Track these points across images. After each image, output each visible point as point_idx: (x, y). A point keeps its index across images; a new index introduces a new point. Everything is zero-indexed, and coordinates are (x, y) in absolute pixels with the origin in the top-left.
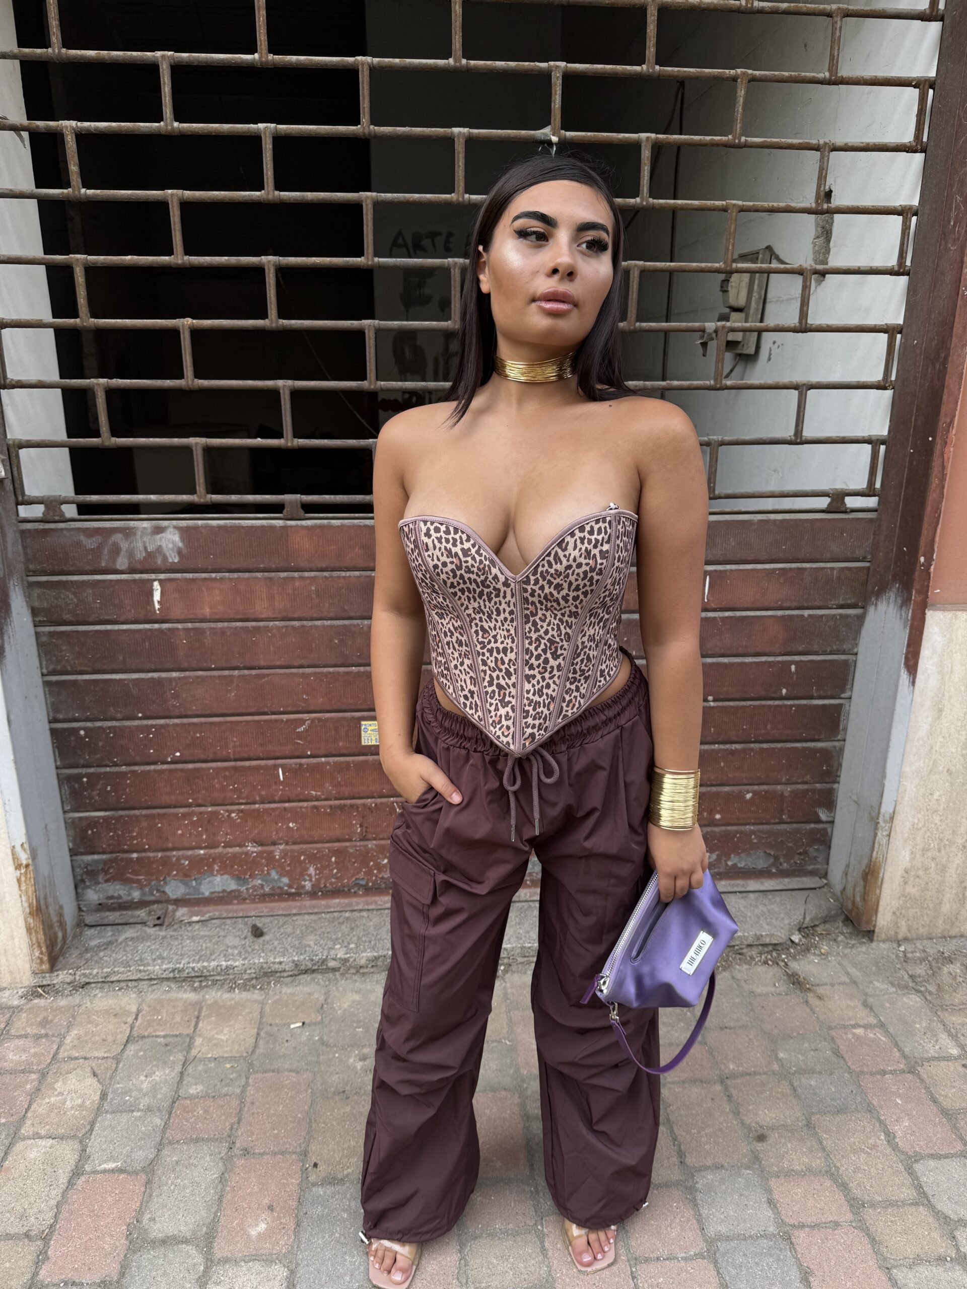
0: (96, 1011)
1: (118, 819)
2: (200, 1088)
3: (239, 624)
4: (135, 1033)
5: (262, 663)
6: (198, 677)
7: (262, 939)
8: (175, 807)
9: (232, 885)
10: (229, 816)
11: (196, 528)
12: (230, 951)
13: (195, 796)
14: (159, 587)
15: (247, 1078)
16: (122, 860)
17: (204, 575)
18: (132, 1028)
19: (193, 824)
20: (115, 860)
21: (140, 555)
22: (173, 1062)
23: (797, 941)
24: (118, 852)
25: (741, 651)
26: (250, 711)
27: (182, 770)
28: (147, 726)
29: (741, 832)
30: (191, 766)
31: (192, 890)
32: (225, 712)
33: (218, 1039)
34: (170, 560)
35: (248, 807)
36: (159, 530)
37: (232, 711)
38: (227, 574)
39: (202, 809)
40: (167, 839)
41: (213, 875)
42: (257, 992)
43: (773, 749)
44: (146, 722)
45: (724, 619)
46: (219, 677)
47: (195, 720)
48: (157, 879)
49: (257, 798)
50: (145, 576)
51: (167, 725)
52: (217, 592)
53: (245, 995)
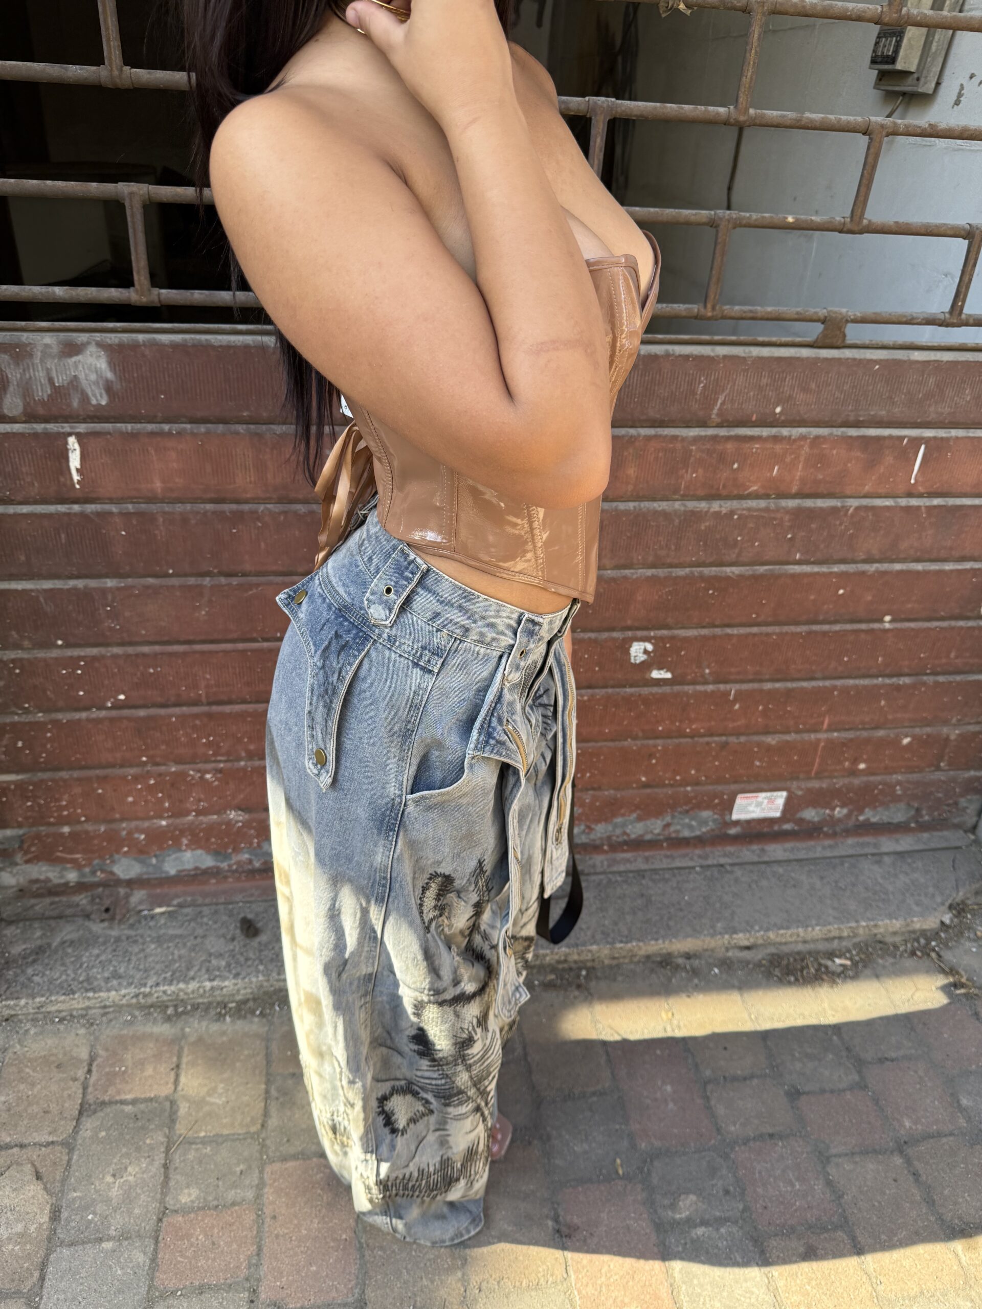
0: (30, 1060)
1: (38, 785)
2: (194, 1192)
3: (209, 507)
4: (90, 1098)
5: (248, 567)
6: (147, 587)
7: (257, 940)
8: (122, 766)
9: (208, 861)
10: (202, 778)
11: (135, 346)
12: (214, 962)
13: (151, 752)
14: (77, 446)
15: (261, 1172)
16: (47, 836)
17: (150, 427)
18: (85, 1088)
19: (150, 788)
20: (38, 836)
21: (42, 392)
22: (151, 1148)
23: (948, 922)
24: (42, 825)
25: (943, 554)
26: (231, 636)
27: (129, 719)
28: (71, 657)
29: (885, 784)
30: (142, 713)
31: (151, 869)
32: (191, 638)
33: (212, 1104)
34: (94, 402)
35: (229, 765)
36: (72, 349)
37: (203, 637)
38: (188, 426)
39: (163, 768)
40: (113, 809)
41: (180, 850)
42: (256, 1020)
43: (951, 682)
44: (69, 652)
45: (930, 509)
46: (181, 587)
47: (146, 649)
48: (102, 858)
49: (243, 754)
50: (52, 427)
51: (103, 657)
52: (173, 455)
53: (240, 1025)
